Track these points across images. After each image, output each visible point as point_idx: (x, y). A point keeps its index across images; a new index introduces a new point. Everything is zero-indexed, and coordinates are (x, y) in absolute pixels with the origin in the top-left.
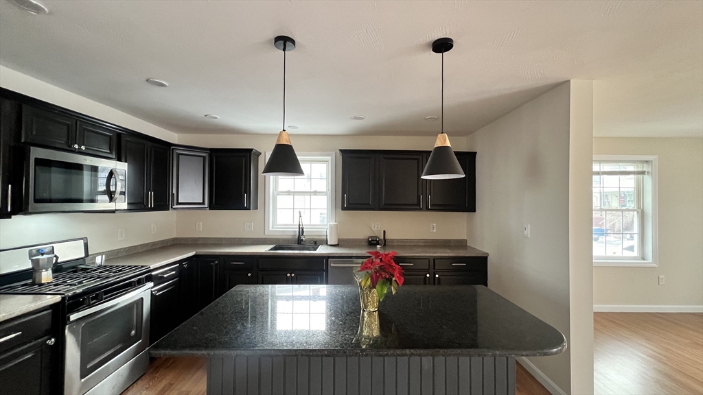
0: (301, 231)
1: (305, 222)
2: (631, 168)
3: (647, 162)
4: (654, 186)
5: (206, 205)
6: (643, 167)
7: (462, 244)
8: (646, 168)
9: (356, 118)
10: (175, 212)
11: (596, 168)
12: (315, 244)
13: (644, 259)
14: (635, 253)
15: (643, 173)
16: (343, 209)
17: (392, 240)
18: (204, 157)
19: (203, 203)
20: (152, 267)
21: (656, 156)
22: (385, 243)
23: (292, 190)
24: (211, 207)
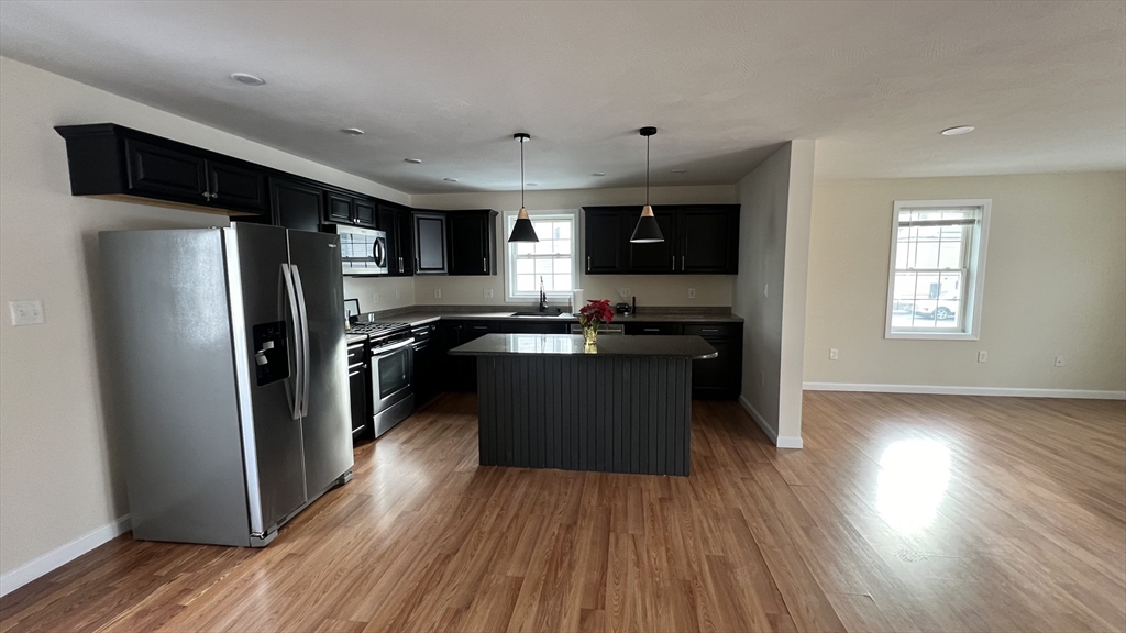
0: (543, 297)
1: (547, 289)
2: (959, 216)
3: (978, 207)
4: (983, 237)
5: (446, 271)
6: (974, 214)
7: (726, 311)
8: (977, 216)
9: (595, 175)
10: (419, 277)
11: (904, 217)
12: (559, 311)
13: (964, 331)
14: (954, 324)
15: (972, 222)
16: (587, 272)
17: (644, 308)
18: (441, 220)
19: (443, 269)
20: (413, 324)
21: (991, 200)
22: (634, 310)
23: (532, 253)
24: (452, 272)
